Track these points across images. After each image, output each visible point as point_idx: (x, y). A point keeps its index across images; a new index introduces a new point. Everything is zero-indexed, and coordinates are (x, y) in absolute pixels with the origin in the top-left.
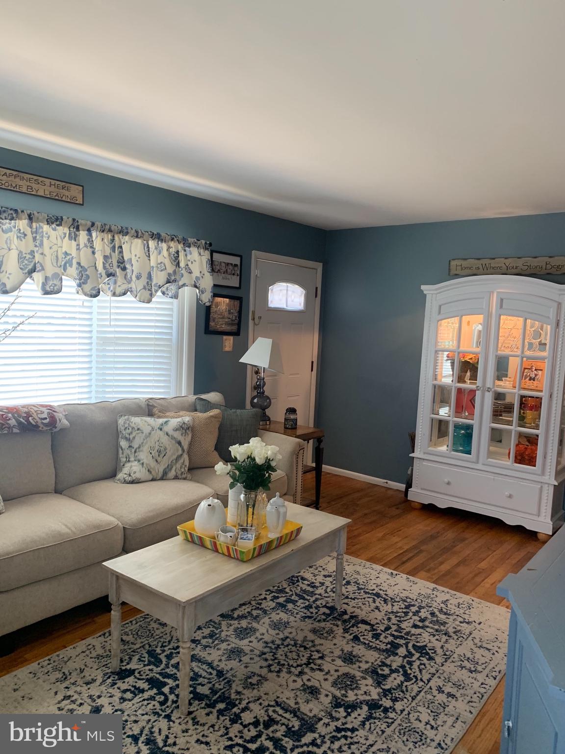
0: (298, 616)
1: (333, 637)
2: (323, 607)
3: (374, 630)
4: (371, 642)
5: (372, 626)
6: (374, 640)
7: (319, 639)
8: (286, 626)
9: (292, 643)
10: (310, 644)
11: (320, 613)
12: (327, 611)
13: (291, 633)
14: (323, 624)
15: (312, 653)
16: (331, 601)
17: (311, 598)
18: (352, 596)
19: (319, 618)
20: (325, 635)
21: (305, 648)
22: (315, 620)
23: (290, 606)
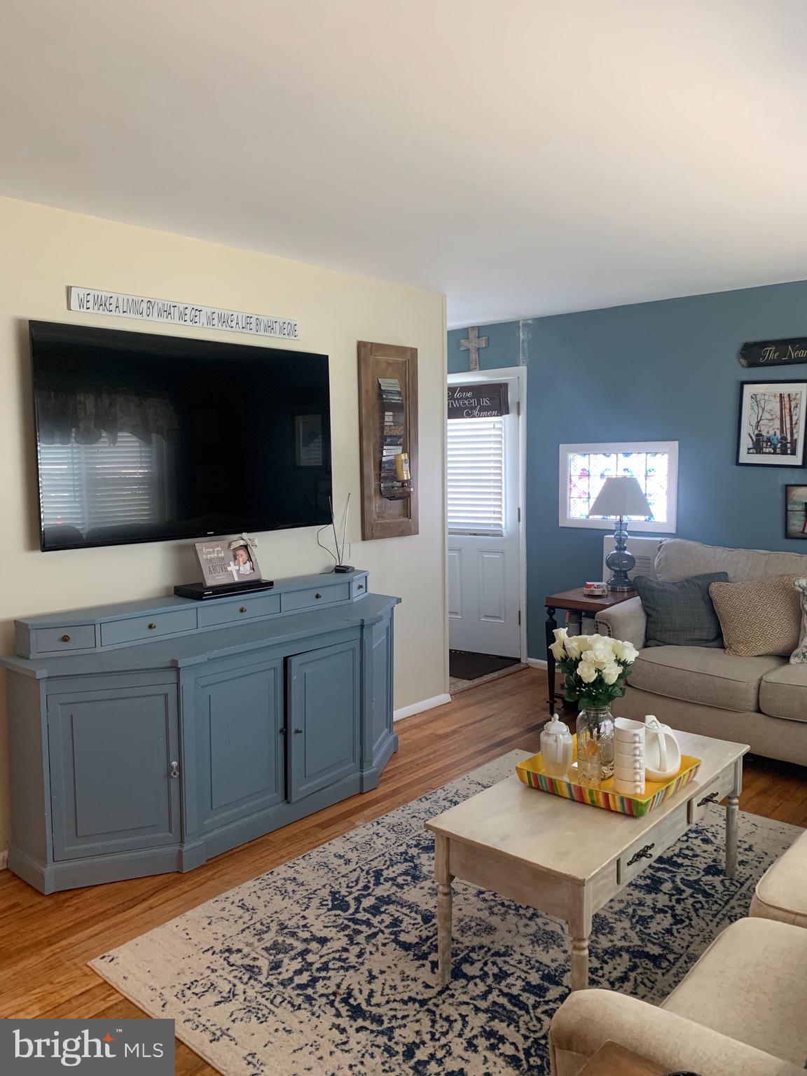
0: (517, 957)
1: (462, 920)
2: (474, 977)
3: (396, 934)
4: (406, 915)
5: (396, 941)
6: (400, 918)
7: (483, 918)
8: (535, 937)
9: (522, 911)
10: (495, 910)
11: (479, 965)
12: (467, 968)
13: (527, 925)
14: (476, 941)
15: (493, 898)
16: (456, 993)
17: (497, 999)
18: (411, 1008)
19: (483, 951)
20: (473, 924)
21: (503, 904)
22: (489, 949)
23: (535, 978)
